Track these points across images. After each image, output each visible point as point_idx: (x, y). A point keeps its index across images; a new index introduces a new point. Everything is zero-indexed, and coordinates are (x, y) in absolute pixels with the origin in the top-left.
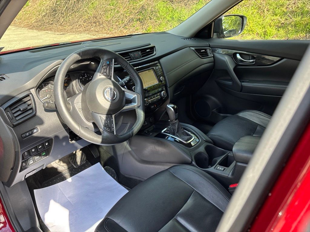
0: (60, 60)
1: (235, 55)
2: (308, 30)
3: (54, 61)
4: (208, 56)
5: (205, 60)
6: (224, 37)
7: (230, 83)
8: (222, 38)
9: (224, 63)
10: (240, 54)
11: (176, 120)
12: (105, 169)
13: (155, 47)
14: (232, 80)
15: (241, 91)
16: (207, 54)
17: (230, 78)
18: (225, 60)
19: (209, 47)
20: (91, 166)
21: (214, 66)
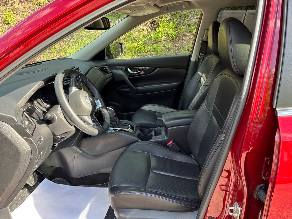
0: (41, 81)
1: (126, 69)
2: (138, 51)
3: (38, 82)
4: (108, 72)
5: (108, 75)
6: (113, 58)
7: (128, 89)
8: (111, 59)
9: (120, 75)
10: (130, 68)
11: (115, 117)
12: (54, 182)
13: (78, 68)
14: (129, 87)
15: (136, 94)
16: (107, 71)
17: (127, 86)
18: (121, 74)
19: (107, 65)
20: (39, 184)
21: (113, 79)
